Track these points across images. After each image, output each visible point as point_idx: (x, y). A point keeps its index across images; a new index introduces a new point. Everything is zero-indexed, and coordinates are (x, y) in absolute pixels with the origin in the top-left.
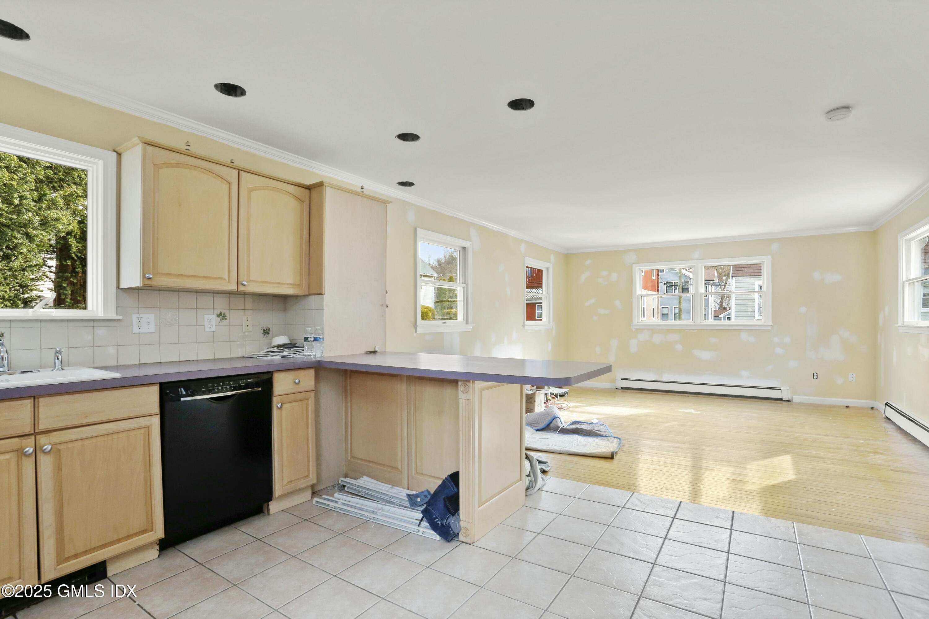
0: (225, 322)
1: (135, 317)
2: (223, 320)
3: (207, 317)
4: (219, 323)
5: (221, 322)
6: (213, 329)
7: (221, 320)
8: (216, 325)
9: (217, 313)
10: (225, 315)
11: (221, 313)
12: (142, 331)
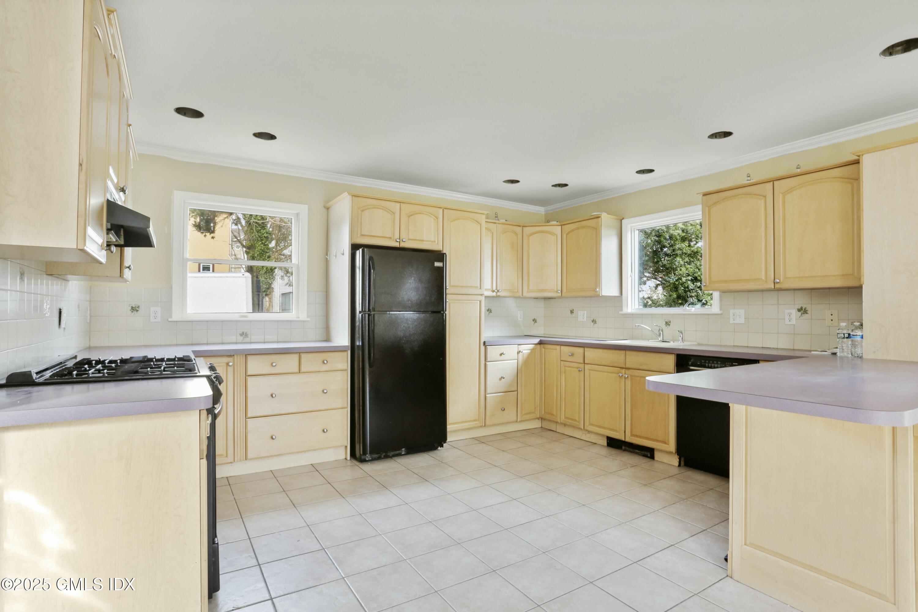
0: (806, 316)
1: (731, 311)
2: (804, 315)
3: (787, 311)
4: (800, 317)
5: (802, 316)
6: (794, 322)
7: (801, 314)
8: (796, 319)
9: (798, 308)
10: (806, 309)
11: (802, 308)
12: (735, 322)
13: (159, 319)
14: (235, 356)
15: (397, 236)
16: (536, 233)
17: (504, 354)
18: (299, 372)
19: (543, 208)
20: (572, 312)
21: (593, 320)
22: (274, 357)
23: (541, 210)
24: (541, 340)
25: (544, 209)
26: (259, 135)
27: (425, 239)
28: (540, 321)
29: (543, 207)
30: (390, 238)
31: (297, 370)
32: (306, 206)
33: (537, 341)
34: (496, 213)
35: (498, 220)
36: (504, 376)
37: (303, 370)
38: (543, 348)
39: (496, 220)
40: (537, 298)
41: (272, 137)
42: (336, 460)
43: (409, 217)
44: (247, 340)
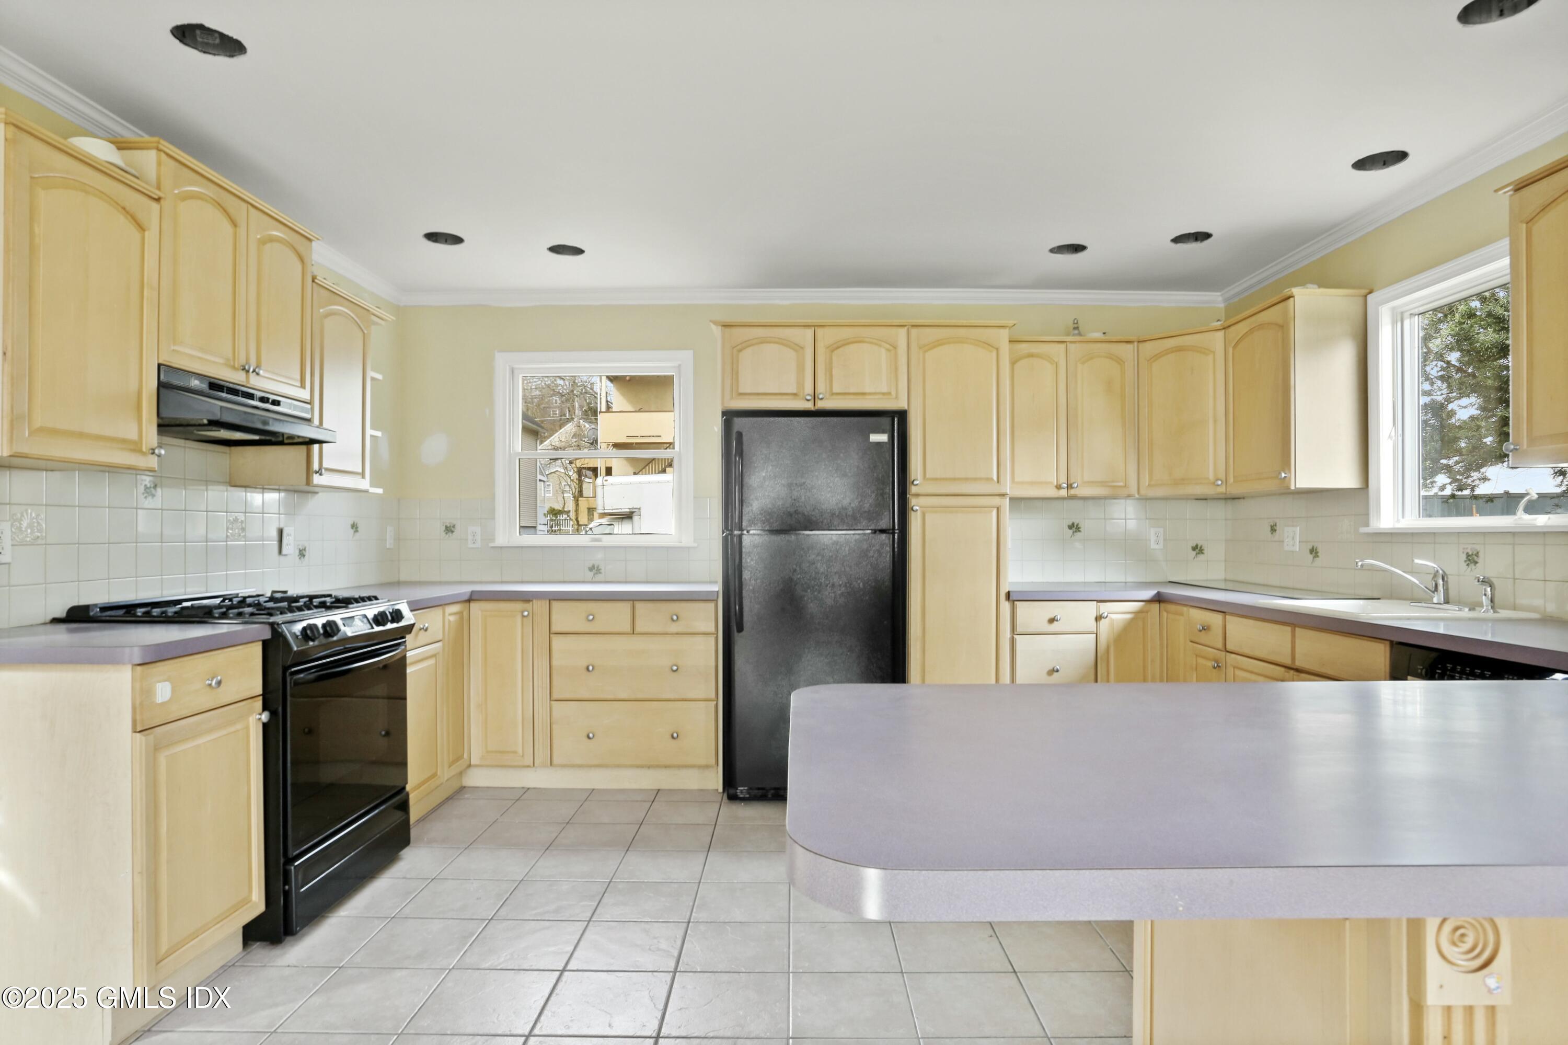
13: (478, 544)
14: (534, 601)
15: (809, 389)
16: (1167, 354)
17: (1057, 621)
18: (632, 632)
19: (1219, 294)
20: (1273, 529)
21: (1311, 547)
22: (592, 606)
23: (1215, 299)
24: (1158, 593)
25: (1221, 295)
26: (557, 249)
27: (867, 391)
28: (1215, 550)
29: (1217, 291)
30: (795, 395)
31: (628, 628)
32: (691, 352)
33: (1149, 594)
34: (1074, 321)
35: (1080, 334)
36: (1058, 667)
37: (638, 629)
38: (1165, 611)
39: (1074, 335)
40: (1206, 499)
41: (578, 251)
42: (702, 790)
43: (833, 351)
44: (599, 577)
